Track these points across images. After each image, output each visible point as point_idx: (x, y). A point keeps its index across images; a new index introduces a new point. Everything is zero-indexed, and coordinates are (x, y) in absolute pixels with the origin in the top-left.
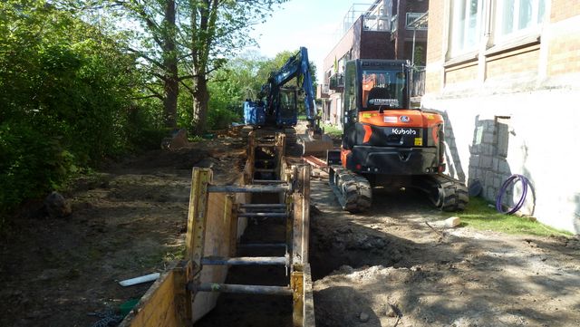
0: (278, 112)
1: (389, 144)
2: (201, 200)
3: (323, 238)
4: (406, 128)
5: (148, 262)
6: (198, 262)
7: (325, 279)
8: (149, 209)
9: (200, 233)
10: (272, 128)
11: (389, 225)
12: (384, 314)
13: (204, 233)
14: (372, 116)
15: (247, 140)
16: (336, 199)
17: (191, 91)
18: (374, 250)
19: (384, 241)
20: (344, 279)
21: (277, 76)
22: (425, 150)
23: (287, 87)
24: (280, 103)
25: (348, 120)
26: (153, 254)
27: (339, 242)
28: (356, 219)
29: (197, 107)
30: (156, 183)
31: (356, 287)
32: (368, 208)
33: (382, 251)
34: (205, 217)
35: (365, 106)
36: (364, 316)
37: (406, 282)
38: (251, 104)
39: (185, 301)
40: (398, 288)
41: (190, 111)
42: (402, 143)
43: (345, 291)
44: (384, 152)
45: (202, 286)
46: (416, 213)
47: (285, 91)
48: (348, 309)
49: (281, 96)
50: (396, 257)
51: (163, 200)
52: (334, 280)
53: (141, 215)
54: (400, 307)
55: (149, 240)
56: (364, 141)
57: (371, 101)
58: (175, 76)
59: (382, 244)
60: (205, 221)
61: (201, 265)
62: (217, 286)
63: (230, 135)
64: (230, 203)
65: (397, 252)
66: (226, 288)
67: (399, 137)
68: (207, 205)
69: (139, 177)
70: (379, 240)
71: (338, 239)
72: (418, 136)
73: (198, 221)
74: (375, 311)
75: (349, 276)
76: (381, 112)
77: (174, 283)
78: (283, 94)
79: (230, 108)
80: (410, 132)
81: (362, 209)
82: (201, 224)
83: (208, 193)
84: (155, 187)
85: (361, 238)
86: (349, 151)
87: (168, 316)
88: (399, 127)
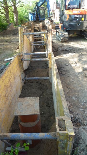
0: (39, 16)
1: (74, 20)
2: (22, 37)
3: (56, 48)
4: (79, 15)
5: (10, 56)
6: (23, 54)
7: (57, 57)
8: (7, 44)
9: (23, 46)
10: (38, 22)
11: (73, 44)
12: (72, 64)
13: (24, 46)
14: (69, 11)
15: (31, 26)
16: (58, 39)
17: (13, 11)
18: (69, 51)
19: (72, 48)
20: (62, 56)
21: (38, 3)
22: (84, 22)
23: (41, 8)
24: (40, 14)
25: (62, 14)
26: (11, 54)
27: (60, 49)
28: (64, 44)
29: (15, 16)
30: (8, 38)
31: (65, 58)
32: (67, 40)
33: (71, 51)
34: (23, 42)
35: (67, 8)
36: (67, 64)
37: (78, 56)
38: (31, 14)
39: (21, 64)
40: (76, 58)
41: (13, 18)
42: (78, 20)
43: (62, 59)
44: (73, 23)
45: (25, 59)
46: (81, 41)
47: (41, 9)
48: (63, 63)
49: (40, 11)
50: (75, 51)
51: (10, 42)
52: (59, 57)
53: (5, 46)
54: (76, 62)
55: (9, 51)
56: (67, 20)
57: (69, 6)
58: (7, 6)
59: (72, 49)
60: (24, 43)
61: (24, 55)
62: (29, 59)
63: (26, 25)
64: (29, 41)
65: (76, 50)
66: (31, 59)
67: (77, 18)
68: (24, 39)
69: (2, 37)
70: (71, 48)
71: (60, 48)
72: (83, 17)
73: (22, 43)
74: (70, 63)
75: (63, 56)
76: (72, 10)
77: (18, 59)
78: (41, 10)
79: (24, 17)
80: (80, 16)
81: (66, 41)
82: (23, 44)
83: (23, 35)
84: (7, 39)
85: (66, 48)
86: (62, 24)
87: (18, 67)
88: (77, 15)
